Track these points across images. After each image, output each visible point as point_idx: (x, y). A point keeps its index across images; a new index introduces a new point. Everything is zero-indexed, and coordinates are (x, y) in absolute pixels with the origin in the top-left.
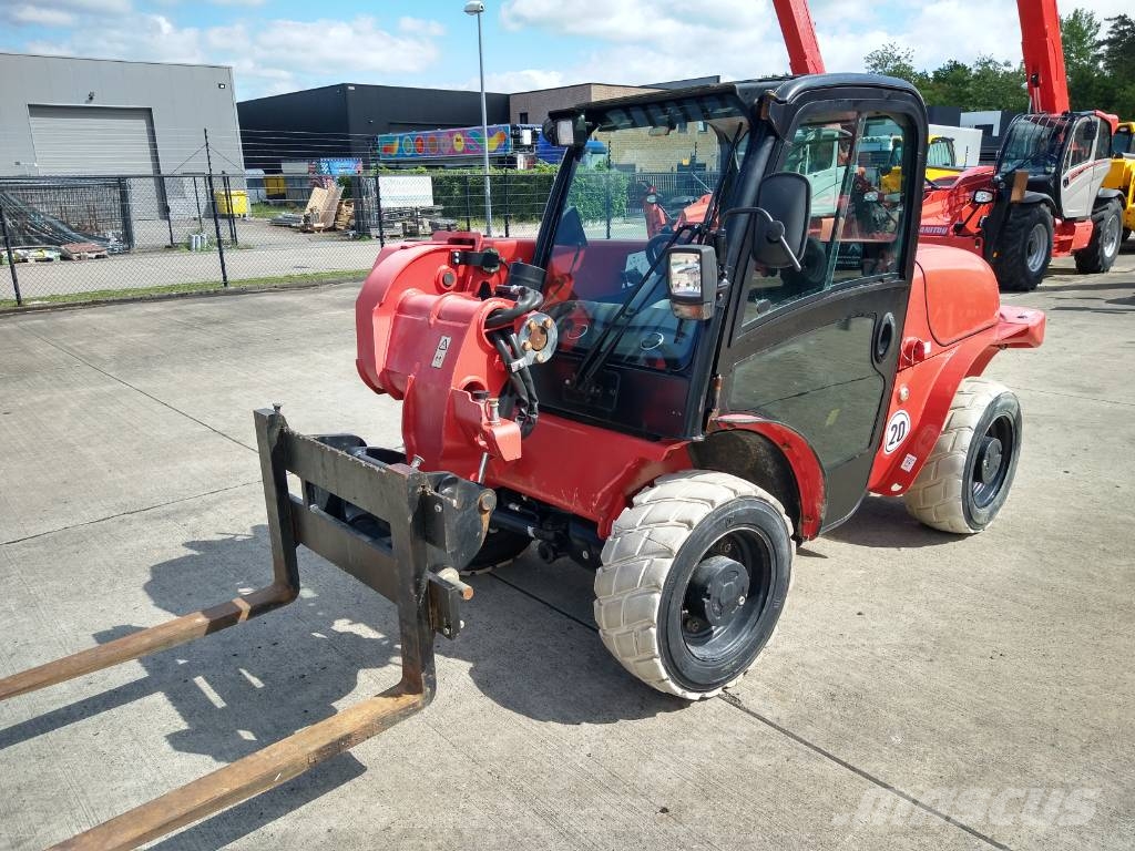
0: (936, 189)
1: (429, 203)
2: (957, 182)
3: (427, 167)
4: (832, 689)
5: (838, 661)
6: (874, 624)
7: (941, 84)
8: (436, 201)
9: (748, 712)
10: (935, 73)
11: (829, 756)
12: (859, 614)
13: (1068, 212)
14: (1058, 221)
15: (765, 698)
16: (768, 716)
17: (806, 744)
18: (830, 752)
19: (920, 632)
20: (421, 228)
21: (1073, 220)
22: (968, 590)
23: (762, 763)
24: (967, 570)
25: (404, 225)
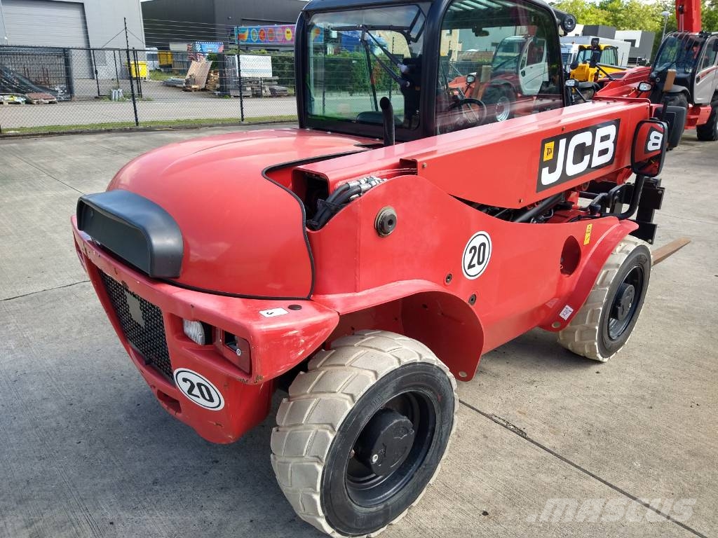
0: (612, 80)
1: (269, 75)
2: (625, 76)
3: (268, 50)
4: (588, 427)
5: (589, 407)
6: (608, 380)
7: (604, 11)
8: (274, 74)
9: (532, 442)
10: (601, 3)
11: (593, 476)
12: (598, 373)
13: (698, 100)
14: (691, 106)
15: (543, 432)
16: (547, 445)
17: (576, 466)
18: (593, 473)
19: (641, 387)
20: (263, 92)
21: (700, 105)
22: (667, 357)
23: (548, 480)
24: (664, 343)
25: (252, 89)
